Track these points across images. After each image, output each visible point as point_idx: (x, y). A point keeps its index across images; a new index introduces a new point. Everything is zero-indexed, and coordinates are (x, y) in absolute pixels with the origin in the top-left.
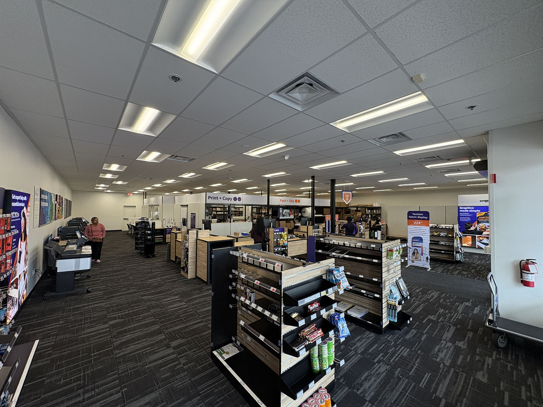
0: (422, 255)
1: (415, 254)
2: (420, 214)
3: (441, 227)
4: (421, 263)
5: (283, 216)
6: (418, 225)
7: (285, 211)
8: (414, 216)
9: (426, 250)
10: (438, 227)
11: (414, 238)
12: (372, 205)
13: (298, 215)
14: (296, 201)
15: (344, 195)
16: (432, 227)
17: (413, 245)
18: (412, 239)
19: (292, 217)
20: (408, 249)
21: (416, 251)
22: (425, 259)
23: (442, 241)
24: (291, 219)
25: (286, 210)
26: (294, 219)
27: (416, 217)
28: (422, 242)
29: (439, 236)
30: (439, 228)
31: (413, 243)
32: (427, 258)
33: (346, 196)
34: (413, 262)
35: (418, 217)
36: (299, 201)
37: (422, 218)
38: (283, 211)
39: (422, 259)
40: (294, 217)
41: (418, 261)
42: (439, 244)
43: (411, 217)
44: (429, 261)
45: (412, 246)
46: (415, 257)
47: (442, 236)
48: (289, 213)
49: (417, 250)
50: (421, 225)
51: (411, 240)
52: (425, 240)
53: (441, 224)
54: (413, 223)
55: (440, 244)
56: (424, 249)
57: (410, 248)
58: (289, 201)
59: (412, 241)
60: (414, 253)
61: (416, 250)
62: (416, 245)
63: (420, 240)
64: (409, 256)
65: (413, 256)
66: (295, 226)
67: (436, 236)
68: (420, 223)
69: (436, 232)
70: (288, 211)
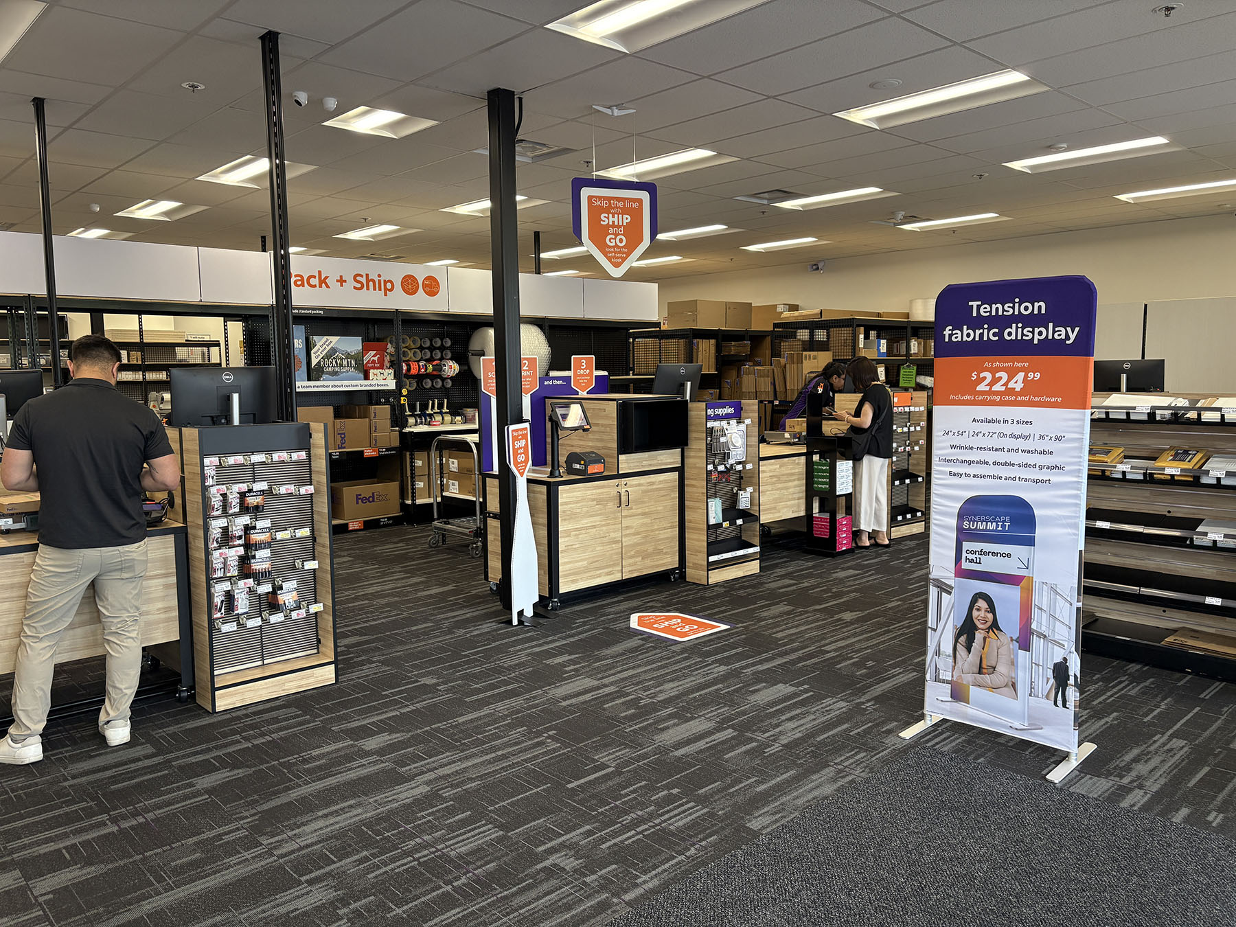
0: (1025, 644)
1: (979, 636)
2: (1027, 308)
3: (1214, 417)
4: (1015, 705)
5: (313, 373)
6: (1008, 398)
7: (324, 344)
8: (977, 323)
9: (1052, 604)
10: (1192, 415)
11: (974, 508)
12: (907, 315)
13: (439, 368)
14: (409, 285)
15: (595, 212)
16: (1152, 415)
17: (966, 565)
18: (962, 515)
19: (384, 380)
20: (933, 591)
21: (981, 614)
22: (1045, 681)
23: (1218, 521)
24: (374, 397)
25: (334, 340)
26: (397, 393)
27: (990, 335)
28: (1030, 542)
29: (1194, 482)
30: (1198, 422)
31: (966, 545)
32: (1060, 672)
33: (605, 219)
34: (958, 694)
35: (1012, 333)
36: (432, 286)
37: (1037, 335)
38: (309, 346)
39: (1022, 678)
40: (399, 385)
41: (994, 688)
42: (1192, 546)
43: (958, 337)
44: (1073, 694)
45: (961, 573)
46: (973, 658)
47: (1218, 485)
48: (358, 358)
49: (992, 608)
50: (1032, 396)
51: (953, 522)
52: (1050, 521)
53: (1217, 396)
54: (971, 387)
55: (1198, 540)
56: (1041, 598)
57: (944, 588)
58: (351, 283)
59: (959, 529)
60: (967, 630)
61: (982, 603)
62: (989, 564)
63: (1014, 521)
64: (938, 652)
65: (961, 650)
66: (403, 436)
67: (1172, 481)
68: (1018, 383)
69: (1181, 455)
70: (353, 344)
